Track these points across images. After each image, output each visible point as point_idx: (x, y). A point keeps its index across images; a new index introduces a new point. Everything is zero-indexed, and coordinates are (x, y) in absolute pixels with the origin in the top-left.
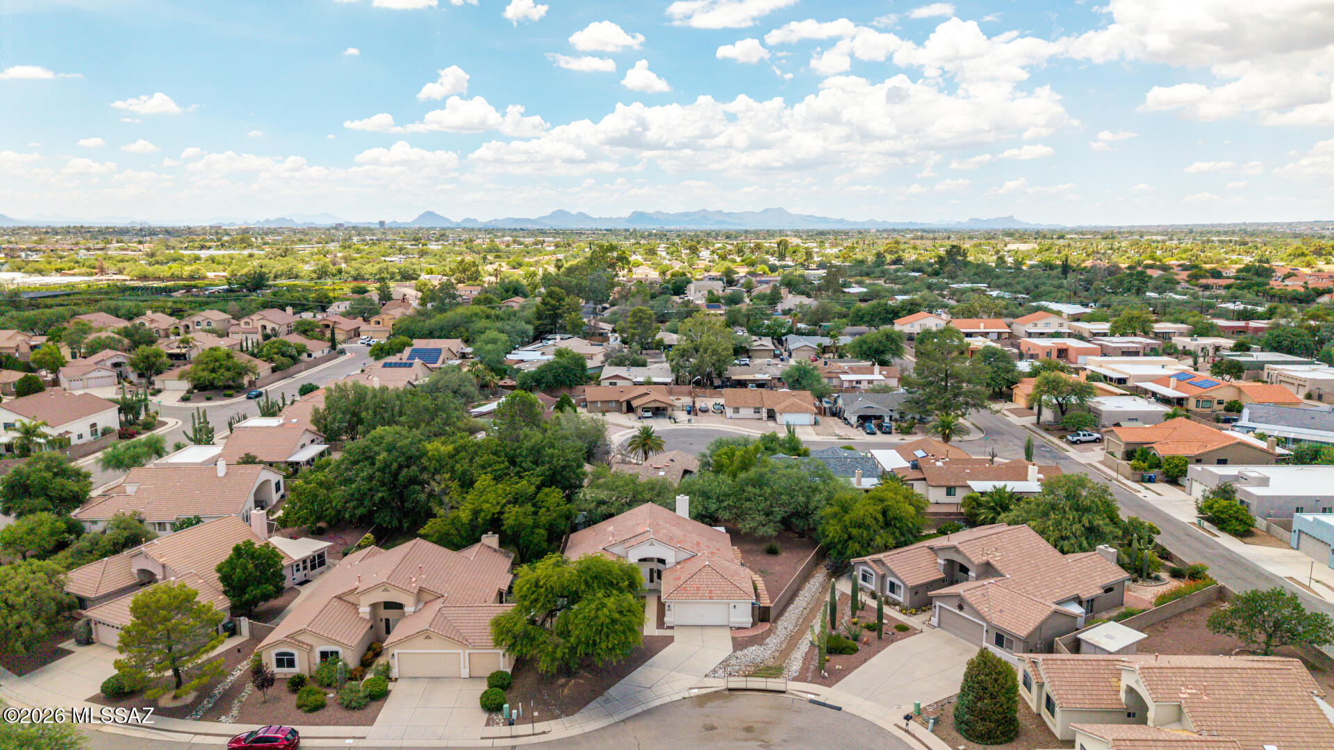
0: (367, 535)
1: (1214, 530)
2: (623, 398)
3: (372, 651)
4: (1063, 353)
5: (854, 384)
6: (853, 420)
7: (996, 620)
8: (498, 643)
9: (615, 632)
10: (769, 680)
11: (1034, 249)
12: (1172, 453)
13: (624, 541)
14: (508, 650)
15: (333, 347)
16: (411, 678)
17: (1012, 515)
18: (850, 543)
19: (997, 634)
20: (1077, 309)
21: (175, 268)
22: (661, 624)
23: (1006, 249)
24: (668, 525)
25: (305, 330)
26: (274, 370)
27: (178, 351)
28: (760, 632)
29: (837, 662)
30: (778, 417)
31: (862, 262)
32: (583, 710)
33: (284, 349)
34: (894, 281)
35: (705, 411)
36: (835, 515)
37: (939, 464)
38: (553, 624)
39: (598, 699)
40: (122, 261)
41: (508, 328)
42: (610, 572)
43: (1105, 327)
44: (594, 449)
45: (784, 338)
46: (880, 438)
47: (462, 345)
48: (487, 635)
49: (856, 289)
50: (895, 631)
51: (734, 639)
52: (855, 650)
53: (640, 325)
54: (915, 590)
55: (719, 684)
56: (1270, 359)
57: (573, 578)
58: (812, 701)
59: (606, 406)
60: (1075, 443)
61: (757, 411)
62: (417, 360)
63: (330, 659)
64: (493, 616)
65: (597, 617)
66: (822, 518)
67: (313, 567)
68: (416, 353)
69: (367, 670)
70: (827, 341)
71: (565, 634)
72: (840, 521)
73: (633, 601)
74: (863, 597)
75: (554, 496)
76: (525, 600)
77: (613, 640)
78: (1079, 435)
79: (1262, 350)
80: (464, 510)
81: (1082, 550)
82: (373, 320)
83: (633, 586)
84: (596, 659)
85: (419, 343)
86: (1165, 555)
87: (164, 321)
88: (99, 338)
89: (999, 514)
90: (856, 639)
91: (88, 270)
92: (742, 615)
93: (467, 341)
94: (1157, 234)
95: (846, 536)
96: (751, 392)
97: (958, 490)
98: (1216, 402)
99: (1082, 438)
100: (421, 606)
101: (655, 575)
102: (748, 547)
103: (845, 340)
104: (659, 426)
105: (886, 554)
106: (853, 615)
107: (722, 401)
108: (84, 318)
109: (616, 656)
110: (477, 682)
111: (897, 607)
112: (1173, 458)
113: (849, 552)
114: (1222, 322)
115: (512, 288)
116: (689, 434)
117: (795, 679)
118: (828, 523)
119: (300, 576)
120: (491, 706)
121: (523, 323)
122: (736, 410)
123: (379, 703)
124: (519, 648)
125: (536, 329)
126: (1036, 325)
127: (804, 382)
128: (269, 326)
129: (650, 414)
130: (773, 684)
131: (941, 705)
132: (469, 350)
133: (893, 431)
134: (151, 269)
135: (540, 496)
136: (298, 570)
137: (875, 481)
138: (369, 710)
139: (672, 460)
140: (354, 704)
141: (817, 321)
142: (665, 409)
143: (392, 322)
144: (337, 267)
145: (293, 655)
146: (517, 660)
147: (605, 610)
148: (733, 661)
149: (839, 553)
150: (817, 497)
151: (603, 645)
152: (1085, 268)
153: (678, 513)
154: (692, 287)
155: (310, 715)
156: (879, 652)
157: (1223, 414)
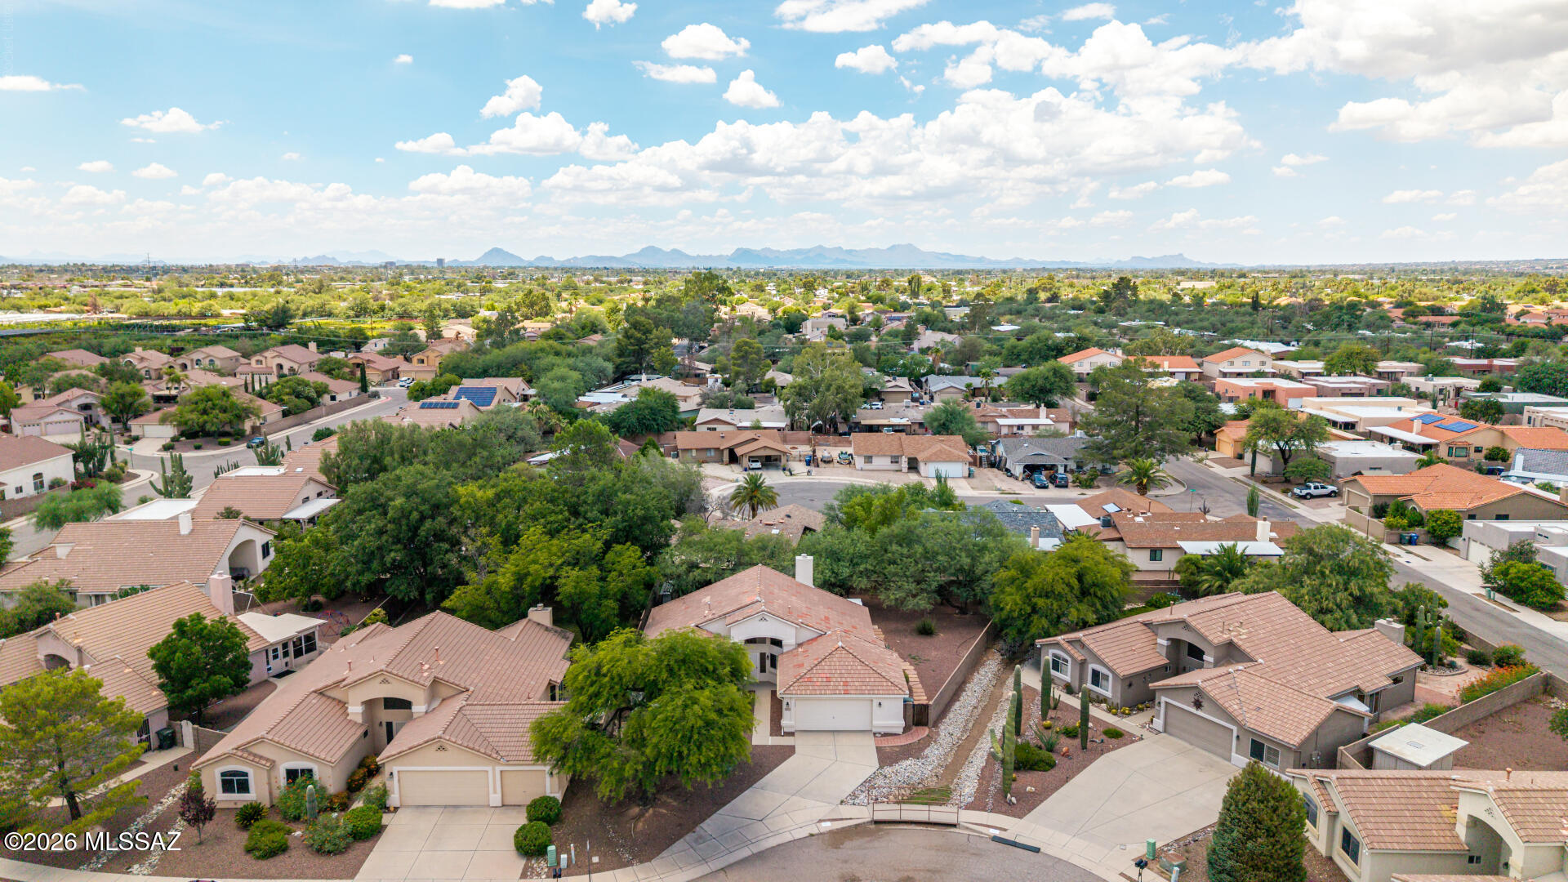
0: (376, 610)
1: (1509, 603)
2: (725, 445)
3: (365, 769)
4: (1269, 394)
5: (1015, 430)
6: (1018, 470)
7: (1252, 721)
8: (540, 757)
9: (711, 739)
10: (932, 808)
11: (1212, 287)
12: (1439, 507)
13: (725, 615)
14: (554, 767)
15: (364, 388)
16: (418, 807)
17: (1249, 582)
18: (1035, 617)
19: (1253, 741)
20: (1278, 347)
21: (183, 305)
22: (776, 728)
23: (1179, 287)
24: (785, 594)
25: (330, 369)
26: (285, 414)
27: (166, 392)
28: (916, 740)
29: (1028, 782)
30: (922, 467)
31: (1011, 300)
32: (664, 854)
33: (300, 388)
34: (1051, 318)
35: (828, 462)
36: (1013, 581)
37: (1139, 519)
38: (624, 729)
39: (687, 837)
40: (121, 297)
41: (581, 365)
42: (704, 654)
43: (1318, 366)
44: (686, 501)
45: (923, 379)
46: (1052, 492)
47: (523, 385)
48: (525, 744)
49: (1006, 327)
50: (1104, 737)
51: (879, 749)
52: (1051, 765)
53: (746, 361)
54: (1129, 681)
55: (861, 814)
56: (1530, 401)
57: (652, 662)
58: (996, 839)
59: (703, 456)
60: (1304, 497)
61: (895, 460)
62: (463, 399)
63: (299, 780)
64: (534, 718)
65: (683, 718)
66: (993, 585)
67: (298, 653)
68: (463, 392)
69: (354, 796)
70: (977, 382)
71: (638, 742)
72: (1019, 588)
73: (738, 696)
74: (1057, 693)
75: (628, 555)
76: (581, 694)
77: (708, 753)
78: (1309, 487)
79: (1515, 391)
80: (504, 574)
81: (1351, 627)
82: (415, 358)
83: (737, 674)
84: (683, 780)
85: (468, 383)
86: (1461, 635)
87: (157, 359)
88: (67, 376)
89: (1228, 582)
90: (1051, 748)
91: (78, 307)
92: (891, 717)
93: (529, 382)
94: (1353, 273)
95: (1029, 609)
96: (885, 437)
97: (1165, 554)
98: (1472, 449)
99: (1313, 491)
100: (435, 704)
101: (768, 662)
102: (893, 626)
103: (997, 382)
104: (772, 478)
105: (1086, 632)
106: (1044, 716)
107: (850, 450)
108: (57, 356)
109: (712, 775)
110: (513, 813)
111: (1104, 705)
112: (1441, 512)
113: (1033, 630)
114: (1459, 360)
115: (589, 325)
116: (810, 488)
117: (969, 807)
118: (1003, 592)
119: (278, 665)
120: (530, 848)
121: (600, 360)
122: (869, 459)
123: (368, 844)
124: (570, 763)
125: (617, 368)
126: (1232, 363)
127: (953, 426)
128: (287, 365)
129: (758, 465)
130: (938, 813)
131: (1185, 845)
132: (532, 392)
133: (1070, 484)
134: (153, 306)
135: (610, 556)
136: (276, 657)
137: (1056, 541)
138: (351, 855)
139: (789, 516)
140: (327, 847)
141: (962, 361)
142: (778, 459)
143: (438, 360)
144: (379, 302)
145: (246, 774)
146: (572, 781)
147: (696, 707)
148: (880, 782)
149: (1020, 632)
150: (987, 558)
151: (694, 760)
152: (1278, 305)
153: (800, 578)
154: (808, 324)
155: (263, 863)
156: (1085, 767)
157: (1487, 465)
